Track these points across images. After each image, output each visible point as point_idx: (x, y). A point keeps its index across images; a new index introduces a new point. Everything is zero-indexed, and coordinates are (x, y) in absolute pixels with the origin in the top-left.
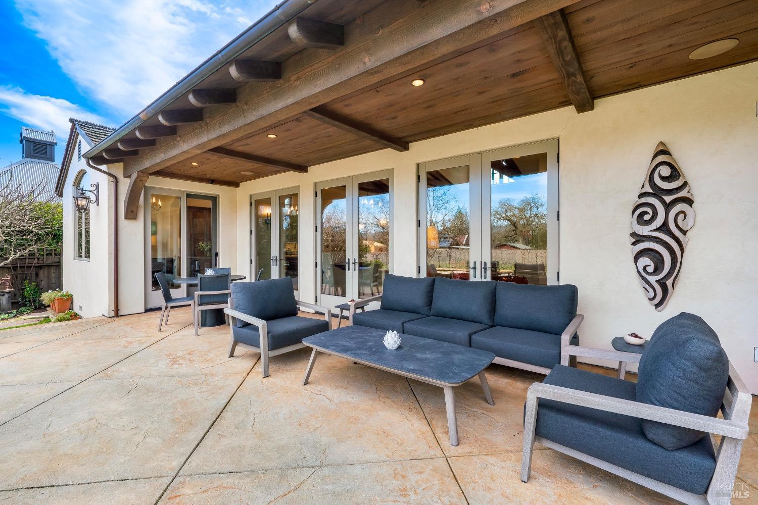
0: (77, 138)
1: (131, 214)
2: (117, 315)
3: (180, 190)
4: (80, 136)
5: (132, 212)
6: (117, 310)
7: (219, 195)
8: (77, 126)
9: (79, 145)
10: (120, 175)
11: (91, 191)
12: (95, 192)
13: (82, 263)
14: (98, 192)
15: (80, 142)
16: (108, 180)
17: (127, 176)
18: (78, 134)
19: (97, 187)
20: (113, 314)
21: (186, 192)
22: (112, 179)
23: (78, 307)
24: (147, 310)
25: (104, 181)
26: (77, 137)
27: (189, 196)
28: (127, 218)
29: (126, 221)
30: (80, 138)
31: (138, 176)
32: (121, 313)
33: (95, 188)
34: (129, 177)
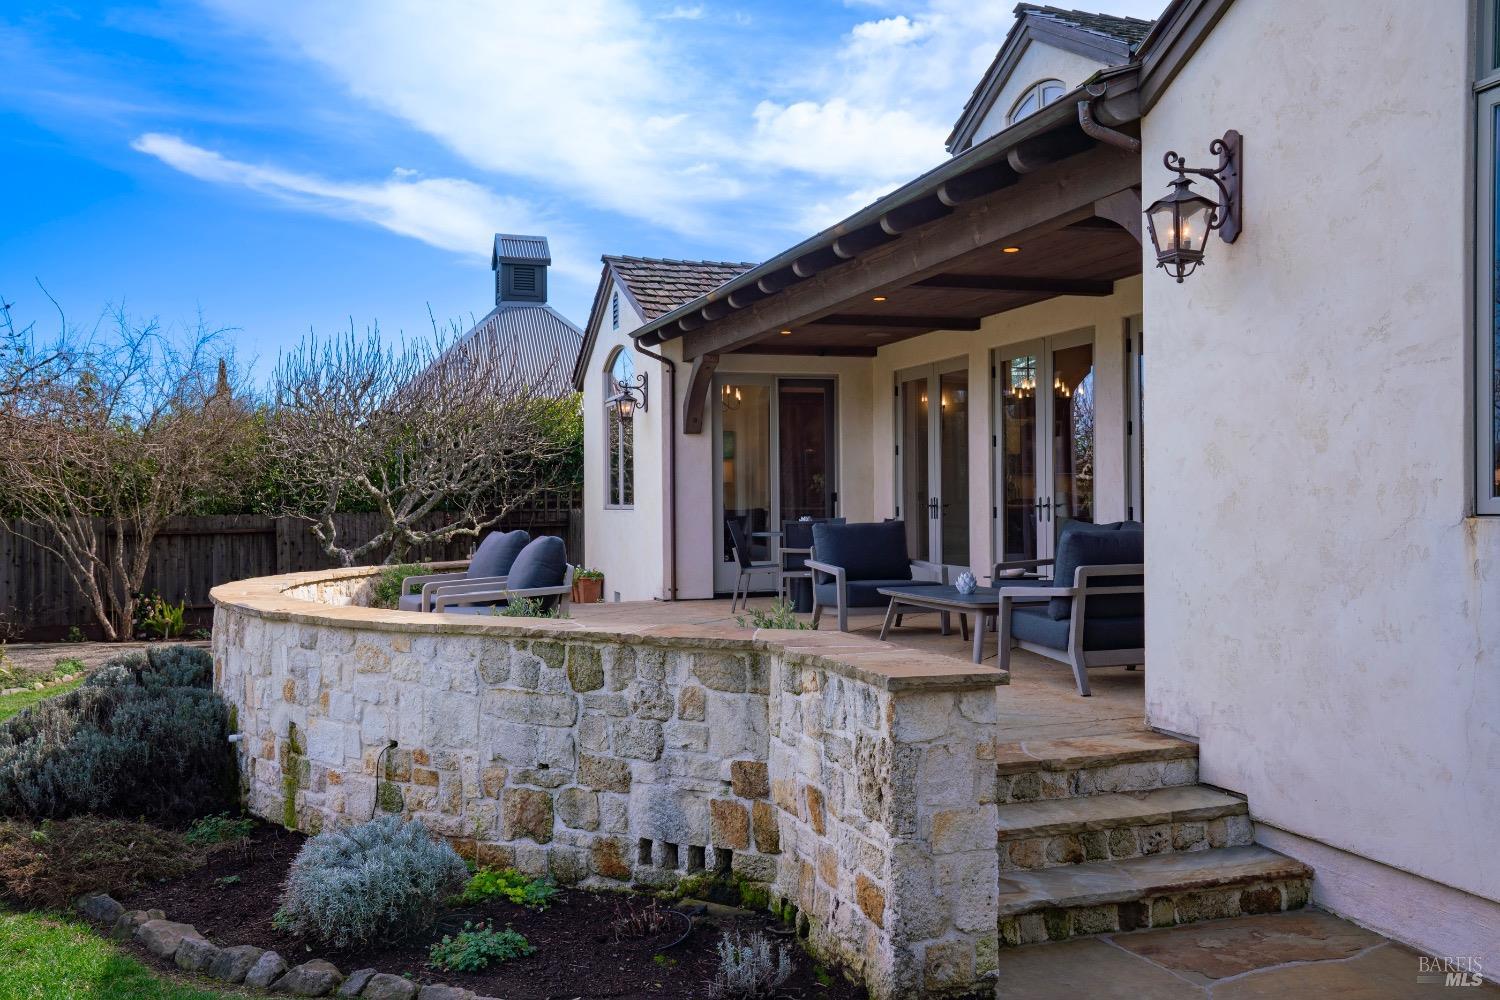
0: (611, 289)
1: (694, 427)
2: (675, 599)
3: (768, 374)
4: (615, 284)
5: (696, 420)
6: (674, 590)
7: (837, 377)
8: (612, 267)
9: (615, 301)
10: (677, 359)
11: (638, 388)
12: (642, 389)
13: (620, 515)
14: (646, 388)
15: (616, 295)
16: (663, 370)
17: (688, 359)
18: (613, 281)
19: (646, 379)
20: (669, 595)
21: (778, 375)
22: (667, 367)
23: (613, 594)
24: (719, 596)
25: (656, 370)
26: (612, 285)
27: (783, 382)
28: (687, 431)
29: (685, 436)
30: (616, 288)
31: (704, 361)
32: (681, 595)
33: (642, 382)
34: (691, 361)
